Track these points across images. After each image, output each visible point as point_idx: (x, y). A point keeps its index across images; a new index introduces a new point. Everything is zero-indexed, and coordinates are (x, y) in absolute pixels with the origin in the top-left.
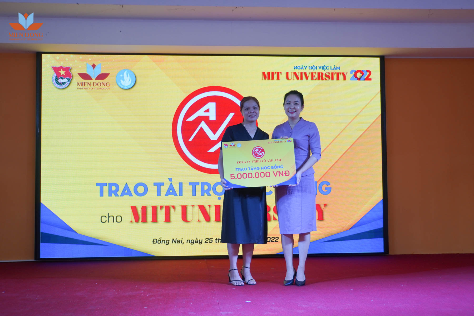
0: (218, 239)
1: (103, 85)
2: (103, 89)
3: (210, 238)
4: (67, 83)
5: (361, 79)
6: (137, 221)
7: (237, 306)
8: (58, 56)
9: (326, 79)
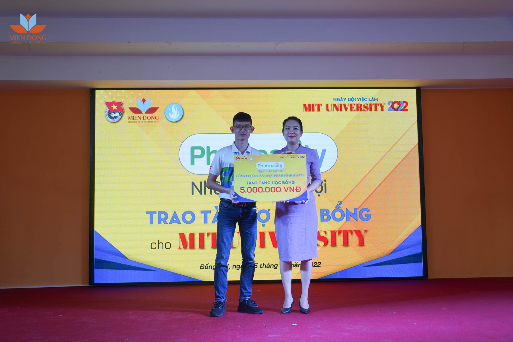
0: (262, 264)
1: (152, 118)
2: (153, 122)
4: (118, 117)
5: (398, 109)
6: (185, 247)
7: (283, 329)
8: (110, 92)
9: (364, 110)
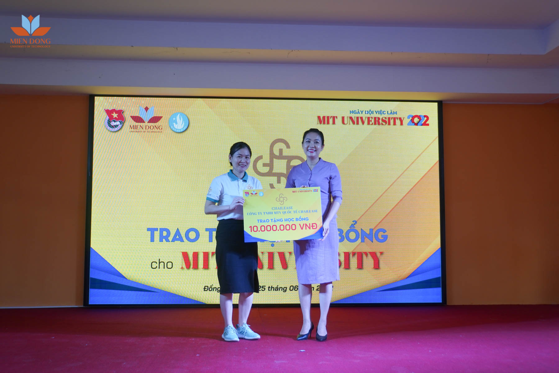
0: (270, 287)
1: (156, 128)
2: (156, 132)
3: (263, 286)
4: (119, 126)
5: (419, 124)
6: (188, 267)
7: (291, 355)
8: (110, 99)
9: (382, 124)
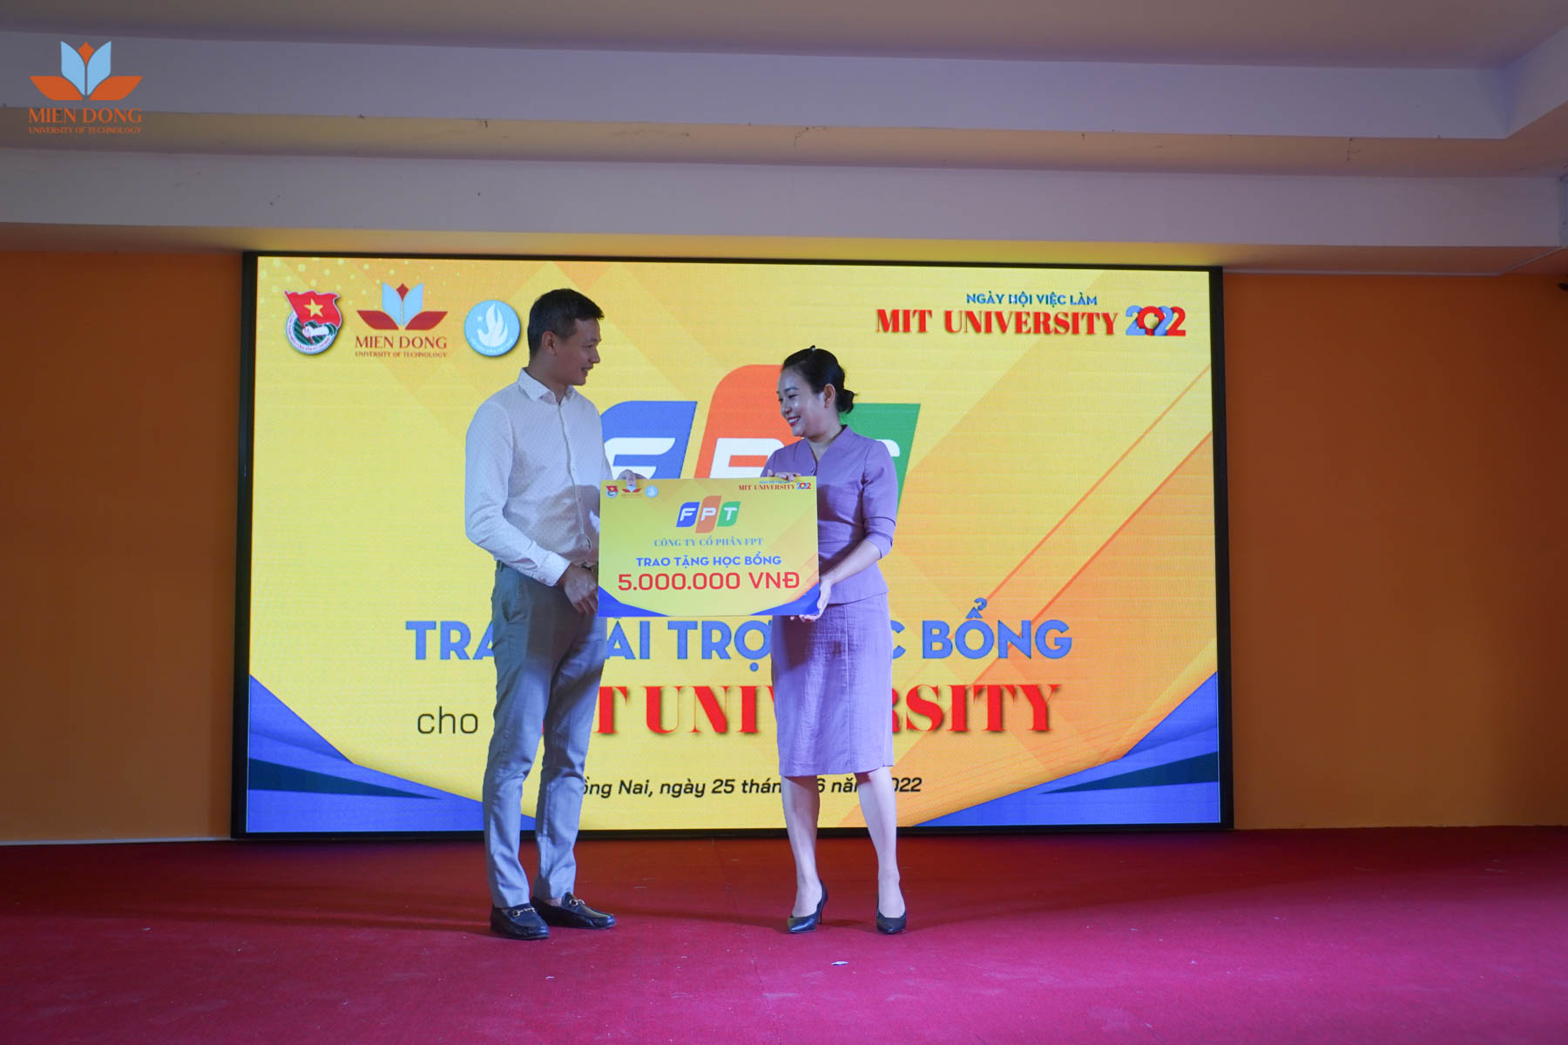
0: (749, 782)
1: (428, 344)
2: (429, 355)
3: (727, 781)
4: (325, 339)
5: (1157, 331)
7: (809, 975)
8: (302, 264)
9: (1057, 331)
